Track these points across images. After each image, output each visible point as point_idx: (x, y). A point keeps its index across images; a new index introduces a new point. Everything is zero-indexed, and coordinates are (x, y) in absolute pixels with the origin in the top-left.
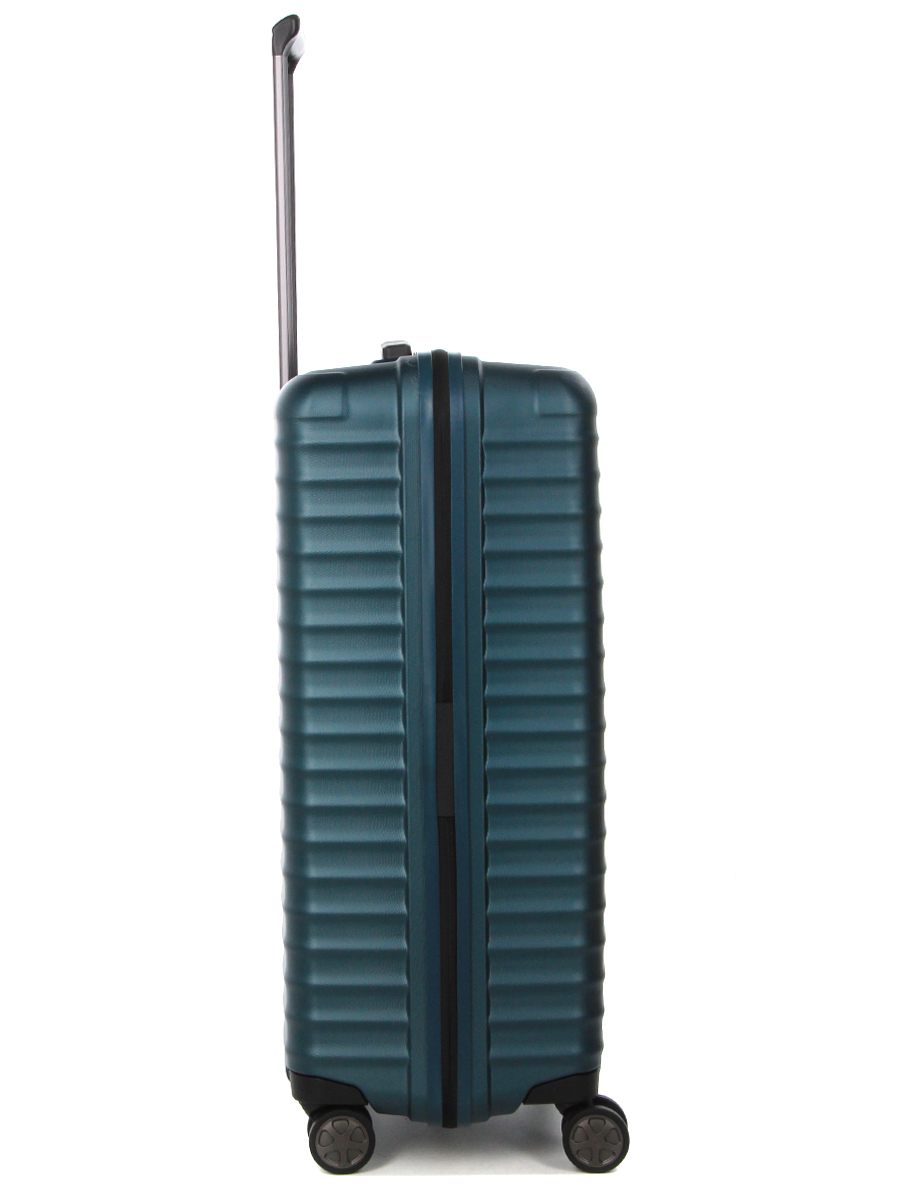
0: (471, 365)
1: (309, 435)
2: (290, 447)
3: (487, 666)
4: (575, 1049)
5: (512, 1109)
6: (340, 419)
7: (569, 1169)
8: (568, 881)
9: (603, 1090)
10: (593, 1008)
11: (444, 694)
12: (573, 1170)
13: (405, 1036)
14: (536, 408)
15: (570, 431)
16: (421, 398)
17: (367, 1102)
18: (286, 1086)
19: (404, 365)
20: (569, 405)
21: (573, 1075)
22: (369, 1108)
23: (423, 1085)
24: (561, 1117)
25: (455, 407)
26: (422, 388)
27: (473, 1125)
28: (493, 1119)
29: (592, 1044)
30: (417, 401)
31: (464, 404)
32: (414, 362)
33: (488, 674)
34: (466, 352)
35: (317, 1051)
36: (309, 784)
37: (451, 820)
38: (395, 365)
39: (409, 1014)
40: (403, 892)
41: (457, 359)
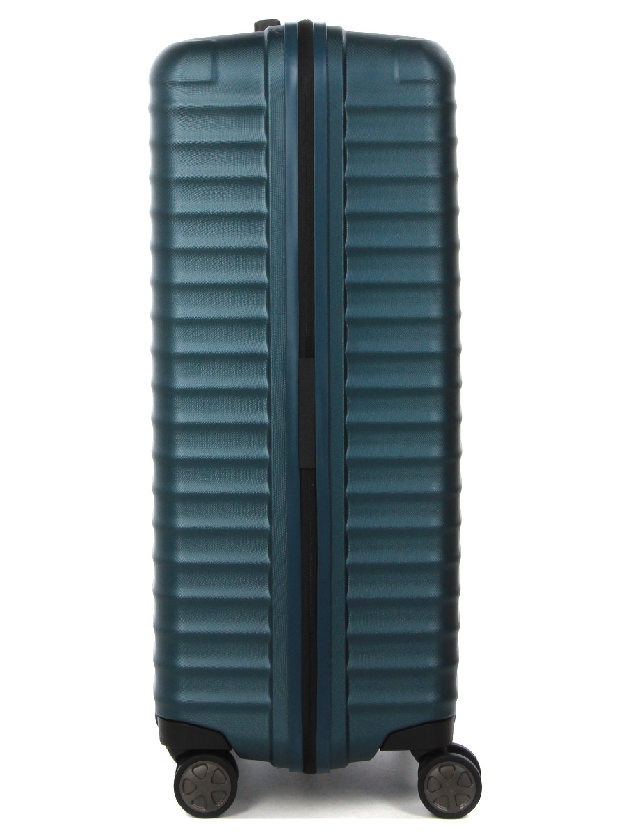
0: (335, 33)
1: (180, 98)
2: (162, 111)
3: (348, 323)
4: (430, 697)
5: (369, 755)
6: (211, 83)
7: (423, 815)
8: (426, 532)
9: (457, 739)
10: (449, 657)
11: (307, 349)
12: (427, 816)
13: (267, 682)
14: (397, 75)
15: (429, 96)
16: (287, 63)
17: (231, 748)
18: (154, 730)
19: (271, 34)
20: (428, 72)
21: (428, 723)
22: (232, 752)
23: (284, 731)
24: (417, 764)
25: (320, 73)
26: (288, 54)
27: (333, 771)
28: (351, 764)
29: (448, 691)
30: (284, 69)
31: (327, 73)
32: (281, 31)
33: (349, 332)
34: (330, 22)
35: (184, 697)
36: (178, 437)
37: (313, 471)
38: (263, 34)
39: (271, 662)
40: (266, 541)
41: (321, 28)
